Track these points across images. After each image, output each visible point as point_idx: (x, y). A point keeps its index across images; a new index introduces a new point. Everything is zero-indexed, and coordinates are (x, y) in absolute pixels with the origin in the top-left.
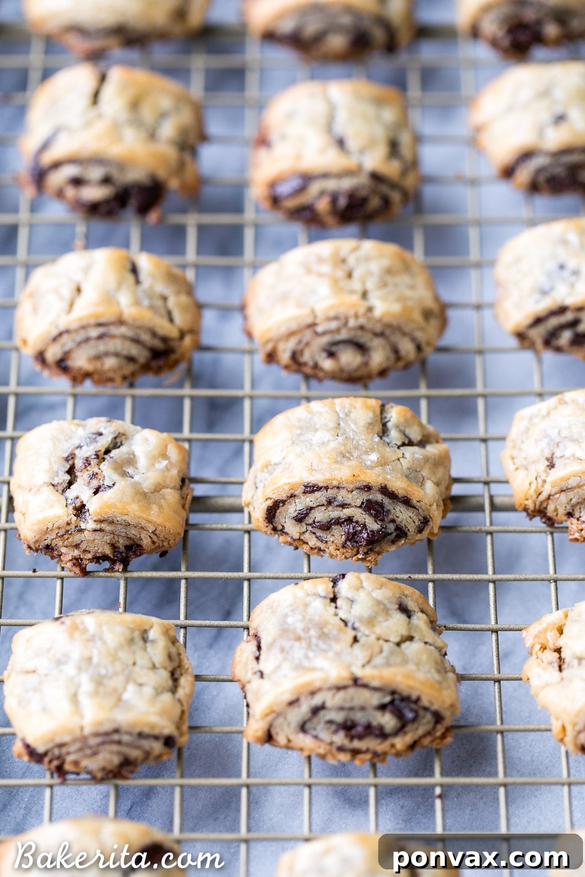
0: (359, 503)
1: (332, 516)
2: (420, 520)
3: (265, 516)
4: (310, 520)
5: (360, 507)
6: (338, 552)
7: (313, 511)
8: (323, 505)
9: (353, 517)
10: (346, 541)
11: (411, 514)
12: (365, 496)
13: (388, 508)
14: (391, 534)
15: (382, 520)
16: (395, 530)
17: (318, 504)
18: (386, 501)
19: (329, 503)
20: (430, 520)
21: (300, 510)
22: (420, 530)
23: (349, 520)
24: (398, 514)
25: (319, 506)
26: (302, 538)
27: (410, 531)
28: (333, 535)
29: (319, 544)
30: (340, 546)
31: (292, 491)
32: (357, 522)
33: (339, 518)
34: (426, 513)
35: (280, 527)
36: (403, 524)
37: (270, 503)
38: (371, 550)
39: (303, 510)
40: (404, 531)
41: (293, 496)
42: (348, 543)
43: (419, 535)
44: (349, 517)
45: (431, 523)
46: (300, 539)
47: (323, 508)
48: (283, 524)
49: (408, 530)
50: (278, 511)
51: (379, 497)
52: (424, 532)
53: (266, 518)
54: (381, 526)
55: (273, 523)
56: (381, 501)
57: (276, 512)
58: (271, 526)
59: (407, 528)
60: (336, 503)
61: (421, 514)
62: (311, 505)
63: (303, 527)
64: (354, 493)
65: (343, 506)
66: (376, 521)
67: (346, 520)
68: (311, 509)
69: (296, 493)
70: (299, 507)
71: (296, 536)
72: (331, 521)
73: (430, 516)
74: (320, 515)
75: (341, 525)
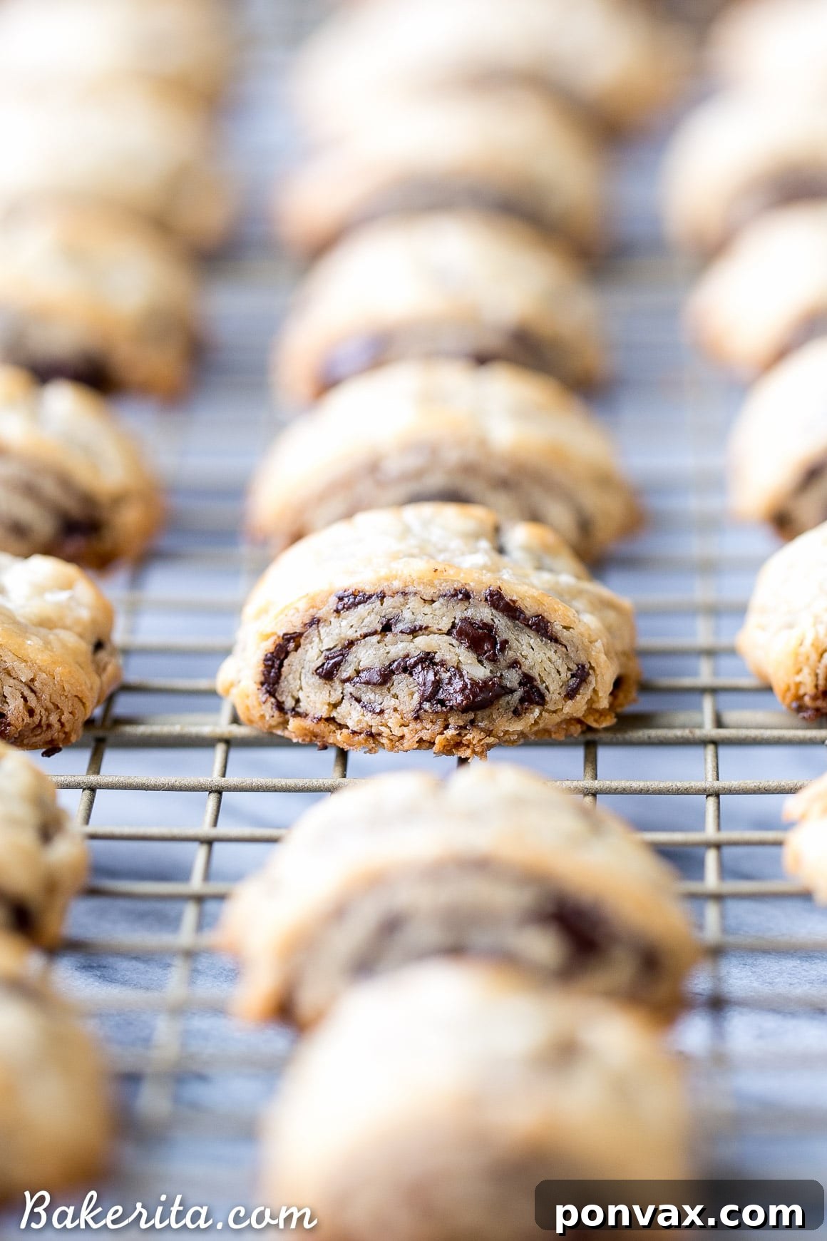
0: (446, 626)
1: (392, 656)
2: (569, 669)
3: (260, 678)
4: (347, 671)
5: (449, 633)
6: (405, 730)
7: (354, 649)
8: (375, 633)
9: (435, 653)
10: (420, 704)
11: (551, 654)
12: (459, 612)
13: (505, 637)
14: (512, 691)
15: (493, 659)
16: (520, 684)
17: (365, 630)
18: (501, 623)
19: (387, 628)
20: (591, 672)
21: (329, 650)
22: (571, 694)
23: (427, 660)
24: (526, 651)
25: (365, 636)
26: (334, 714)
27: (551, 689)
28: (396, 697)
29: (370, 720)
30: (410, 716)
31: (312, 612)
32: (442, 664)
33: (407, 656)
34: (583, 659)
35: (289, 703)
36: (535, 674)
37: (269, 646)
38: (472, 722)
39: (335, 649)
40: (538, 690)
41: (315, 622)
42: (427, 706)
43: (570, 702)
44: (428, 654)
45: (592, 679)
46: (330, 720)
47: (376, 638)
48: (295, 694)
49: (547, 688)
50: (286, 662)
51: (485, 613)
52: (578, 697)
53: (262, 684)
54: (491, 671)
55: (277, 695)
56: (491, 622)
57: (281, 666)
58: (273, 700)
59: (544, 682)
60: (400, 626)
61: (572, 655)
62: (352, 635)
63: (335, 690)
64: (436, 605)
65: (414, 632)
66: (480, 662)
67: (421, 661)
68: (351, 643)
69: (319, 614)
70: (328, 643)
71: (323, 712)
72: (390, 665)
73: (590, 663)
74: (369, 656)
75: (411, 674)
